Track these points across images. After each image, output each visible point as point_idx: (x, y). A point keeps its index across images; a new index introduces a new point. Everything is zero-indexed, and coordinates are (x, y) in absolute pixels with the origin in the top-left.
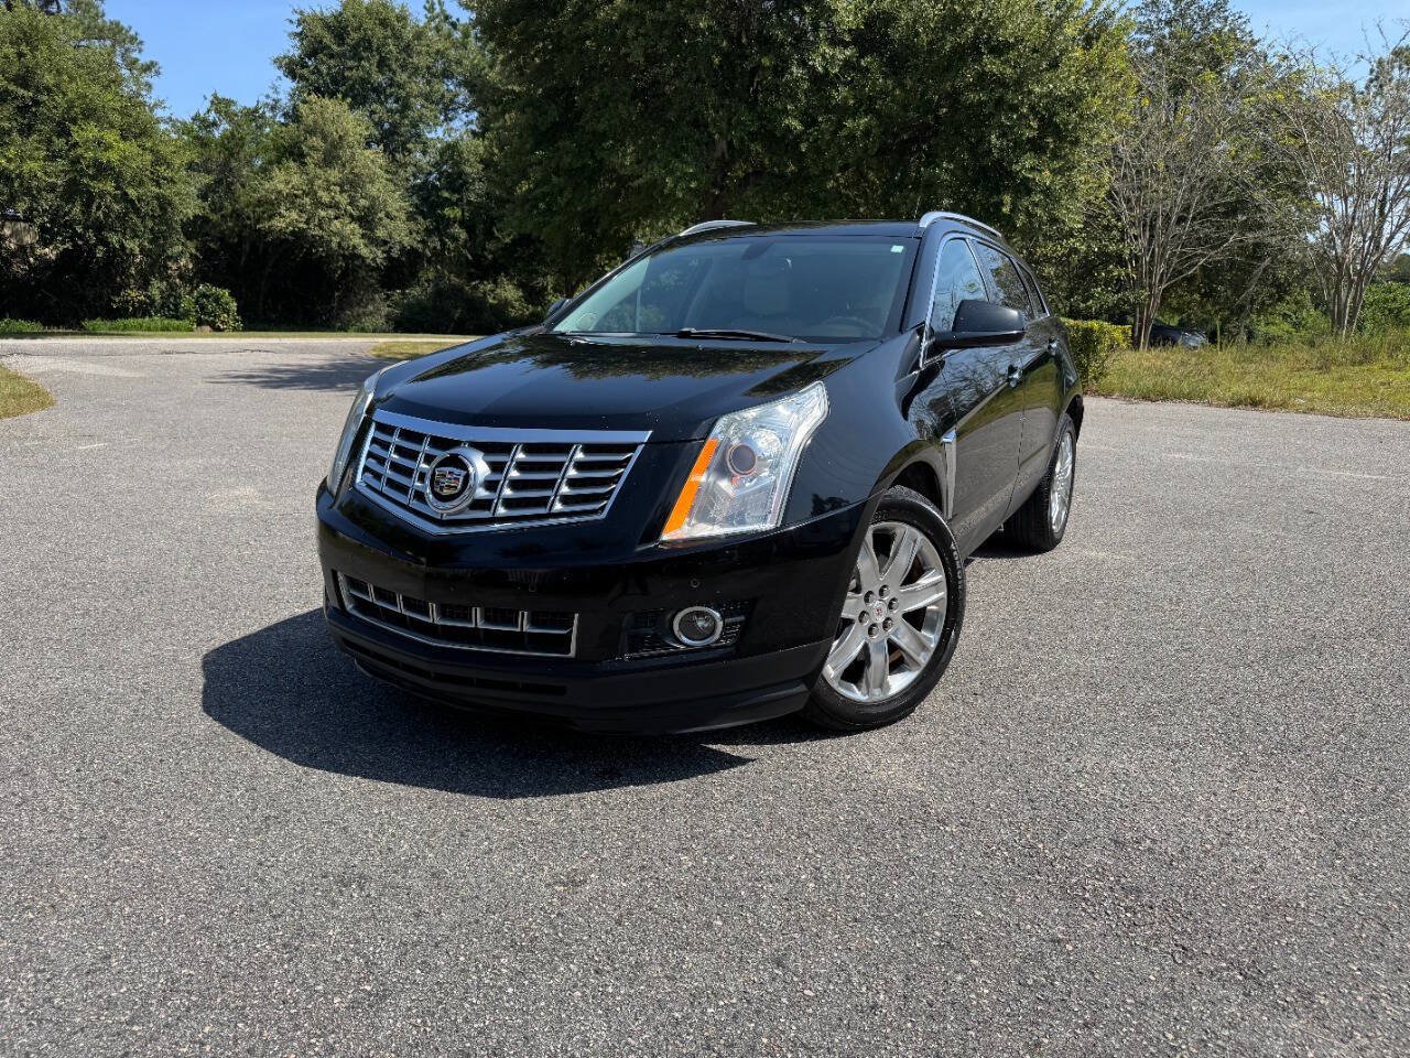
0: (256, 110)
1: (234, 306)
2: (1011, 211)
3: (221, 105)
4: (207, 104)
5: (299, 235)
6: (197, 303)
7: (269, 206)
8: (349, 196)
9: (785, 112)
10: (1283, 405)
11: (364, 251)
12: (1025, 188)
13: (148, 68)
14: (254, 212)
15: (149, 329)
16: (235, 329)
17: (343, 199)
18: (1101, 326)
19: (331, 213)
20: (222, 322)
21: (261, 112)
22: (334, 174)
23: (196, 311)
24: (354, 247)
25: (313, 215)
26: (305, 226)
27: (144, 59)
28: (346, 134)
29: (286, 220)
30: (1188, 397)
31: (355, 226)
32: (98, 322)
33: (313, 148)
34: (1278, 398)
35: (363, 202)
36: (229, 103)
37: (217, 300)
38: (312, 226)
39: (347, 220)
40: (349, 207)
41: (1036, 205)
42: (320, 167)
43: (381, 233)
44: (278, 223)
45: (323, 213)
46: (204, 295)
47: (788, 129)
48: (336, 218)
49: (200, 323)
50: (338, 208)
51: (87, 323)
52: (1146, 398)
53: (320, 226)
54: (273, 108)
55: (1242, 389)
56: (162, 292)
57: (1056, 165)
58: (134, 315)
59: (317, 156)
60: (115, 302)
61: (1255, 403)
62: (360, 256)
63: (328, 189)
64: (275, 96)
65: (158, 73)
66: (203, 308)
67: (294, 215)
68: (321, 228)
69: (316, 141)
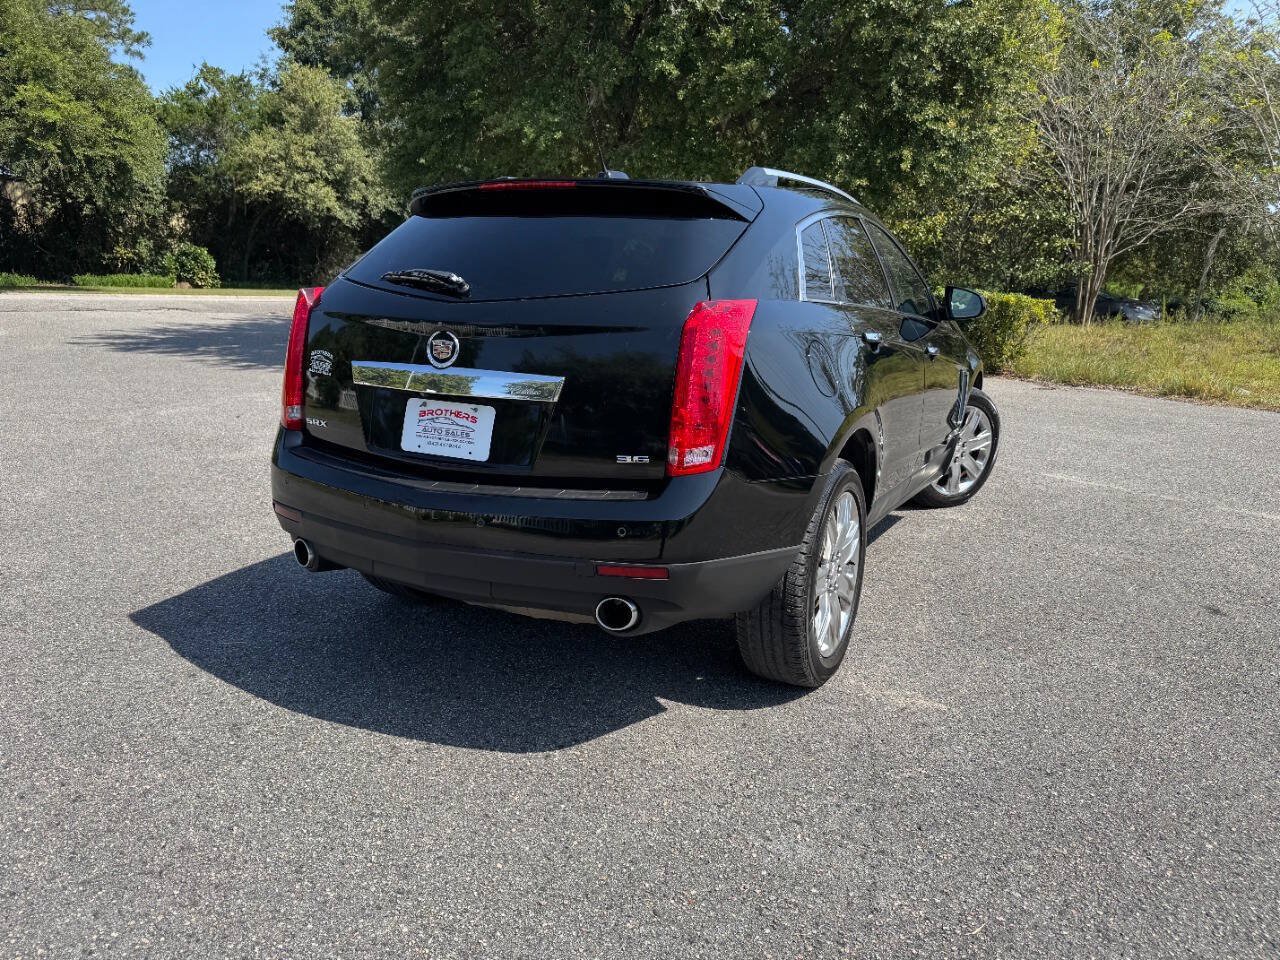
0: (241, 79)
1: (212, 264)
2: (912, 168)
3: (210, 74)
4: (197, 72)
5: (276, 197)
6: (176, 260)
7: (247, 170)
8: (325, 161)
9: (660, 55)
10: (1223, 397)
11: (340, 214)
12: (930, 141)
13: (139, 39)
14: (236, 175)
15: (136, 285)
16: (213, 286)
17: (318, 163)
18: (1019, 300)
19: (306, 176)
20: (200, 279)
21: (246, 80)
22: (310, 140)
23: (176, 268)
24: (328, 209)
25: (289, 178)
26: (281, 189)
27: (136, 29)
28: (322, 102)
29: (262, 184)
30: (1115, 383)
31: (328, 189)
32: (88, 277)
33: (291, 115)
34: (1218, 388)
35: (339, 167)
36: (217, 72)
37: (195, 259)
38: (287, 189)
39: (321, 183)
40: (324, 172)
41: (941, 160)
42: (295, 133)
43: (355, 196)
44: (256, 187)
45: (297, 177)
46: (184, 253)
47: (662, 74)
48: (312, 181)
49: (180, 279)
50: (315, 172)
51: (77, 278)
52: (1067, 382)
53: (295, 188)
54: (262, 77)
55: (1176, 376)
56: (150, 250)
57: (966, 114)
58: (122, 271)
59: (295, 122)
60: (104, 259)
61: (1190, 393)
62: (334, 218)
63: (303, 154)
64: (263, 65)
65: (149, 43)
66: (183, 265)
67: (270, 178)
68: (296, 190)
69: (294, 108)
